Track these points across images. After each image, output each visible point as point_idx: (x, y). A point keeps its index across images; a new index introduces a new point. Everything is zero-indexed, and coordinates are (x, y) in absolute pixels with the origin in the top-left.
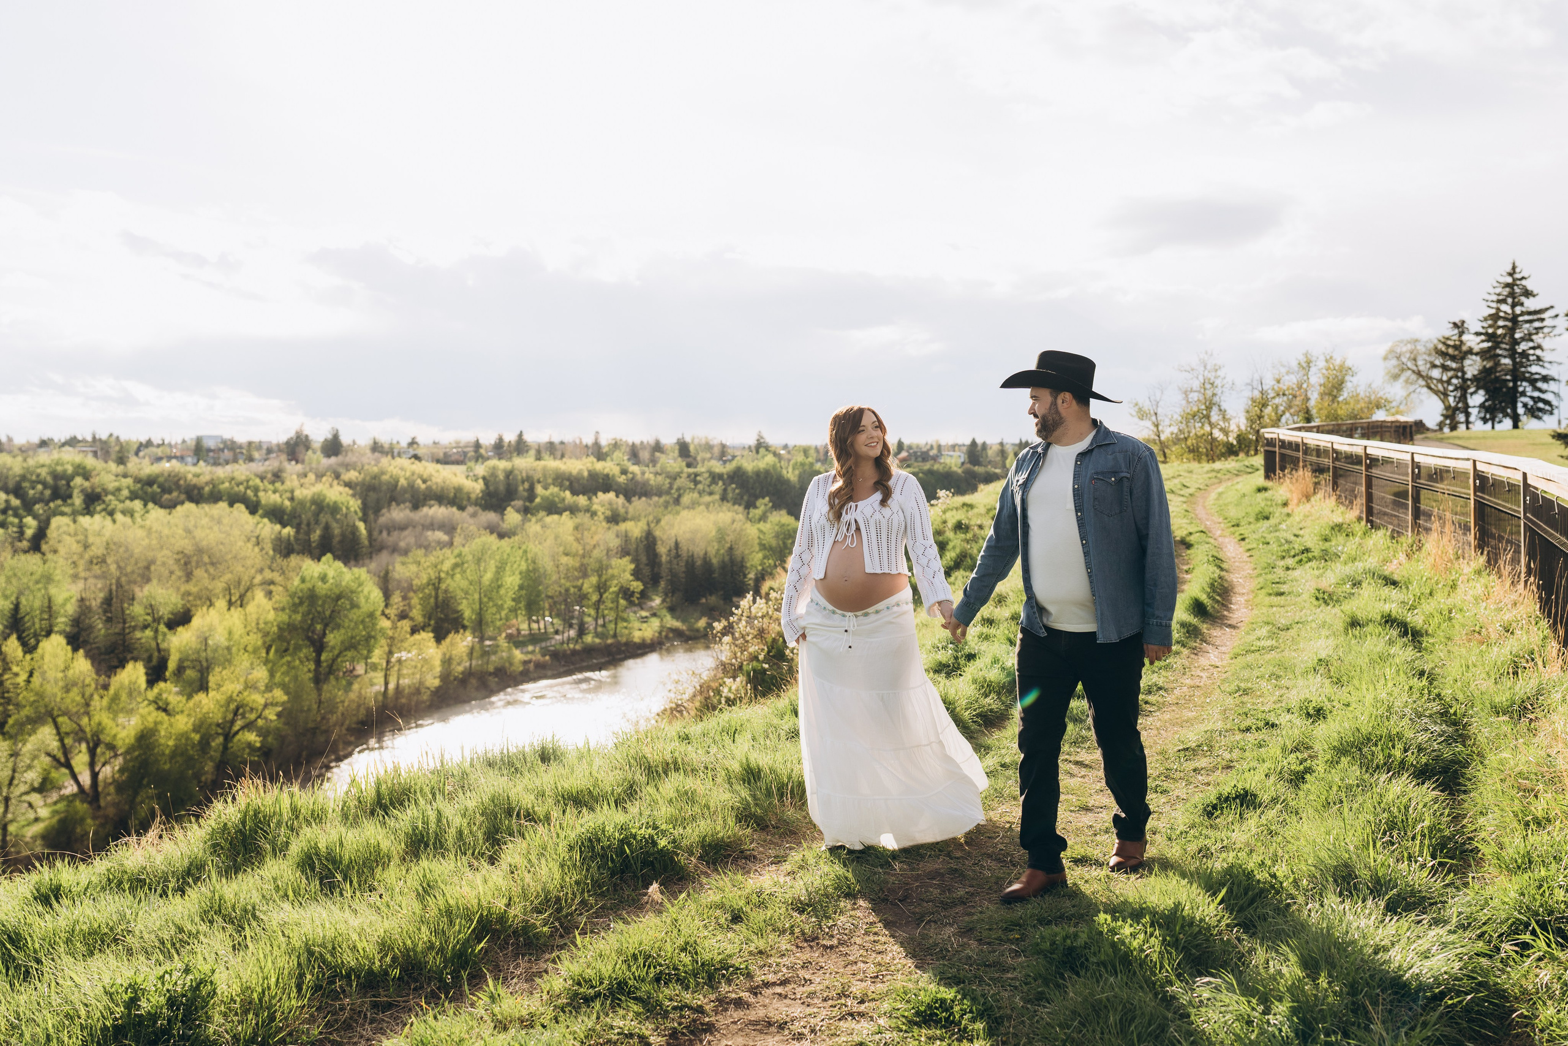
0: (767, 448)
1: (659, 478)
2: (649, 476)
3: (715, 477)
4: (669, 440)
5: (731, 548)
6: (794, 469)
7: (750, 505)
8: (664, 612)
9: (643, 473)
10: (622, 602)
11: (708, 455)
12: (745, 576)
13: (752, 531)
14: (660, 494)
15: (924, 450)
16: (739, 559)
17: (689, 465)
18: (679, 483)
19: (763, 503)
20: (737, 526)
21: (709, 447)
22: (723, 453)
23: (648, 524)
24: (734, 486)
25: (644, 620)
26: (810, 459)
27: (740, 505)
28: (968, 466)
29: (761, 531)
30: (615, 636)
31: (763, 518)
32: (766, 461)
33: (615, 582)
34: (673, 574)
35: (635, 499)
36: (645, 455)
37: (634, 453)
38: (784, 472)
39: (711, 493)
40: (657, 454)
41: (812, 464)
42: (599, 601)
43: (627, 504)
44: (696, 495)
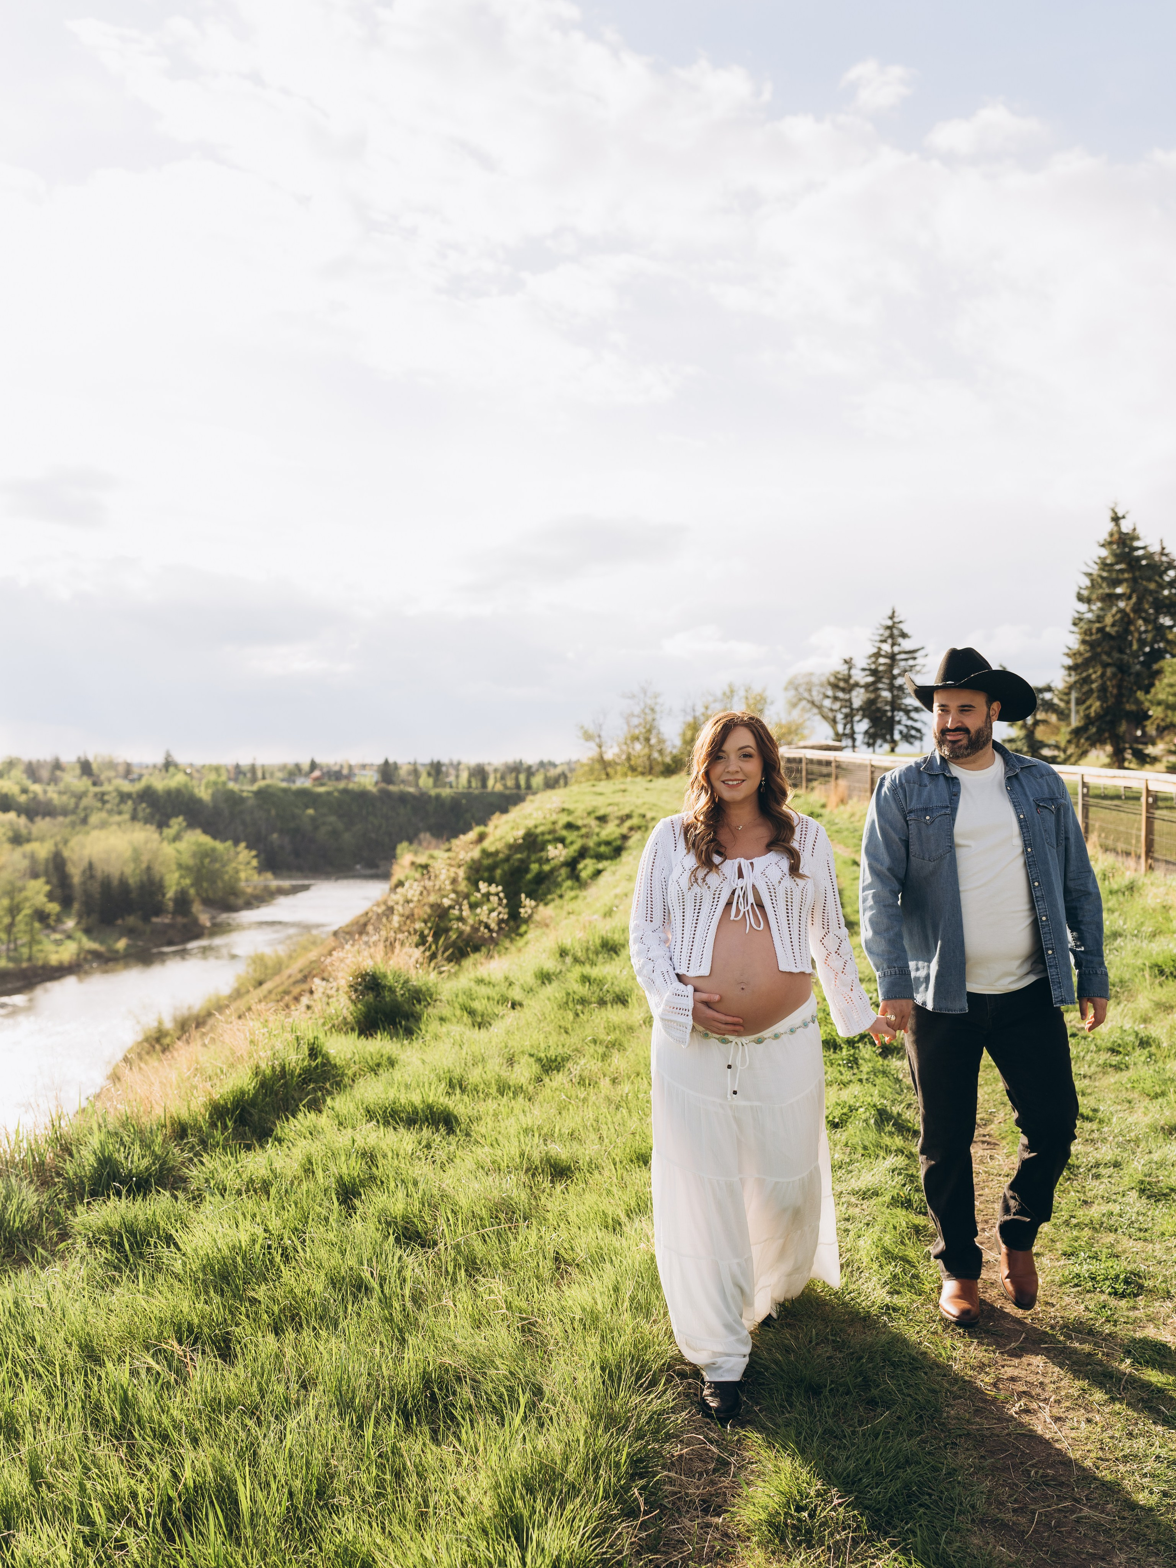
0: (176, 766)
1: (65, 798)
2: (52, 794)
3: (124, 797)
4: (69, 757)
5: (149, 868)
6: (207, 787)
7: (162, 825)
8: (79, 935)
9: (45, 792)
10: (37, 925)
11: (112, 774)
12: (164, 895)
13: (169, 850)
14: (65, 812)
15: (337, 768)
16: (157, 878)
17: (95, 784)
18: (85, 802)
19: (177, 823)
20: (154, 845)
21: (111, 765)
22: (128, 771)
23: (56, 845)
24: (144, 805)
25: (58, 943)
26: (224, 778)
27: (152, 824)
28: (383, 785)
29: (178, 852)
30: (30, 959)
31: (177, 838)
32: (176, 781)
33: (28, 904)
34: (87, 894)
35: (38, 819)
36: (45, 774)
37: (32, 771)
38: (196, 791)
39: (120, 813)
40: (58, 773)
41: (224, 784)
42: (12, 925)
43: (29, 824)
44: (104, 815)
